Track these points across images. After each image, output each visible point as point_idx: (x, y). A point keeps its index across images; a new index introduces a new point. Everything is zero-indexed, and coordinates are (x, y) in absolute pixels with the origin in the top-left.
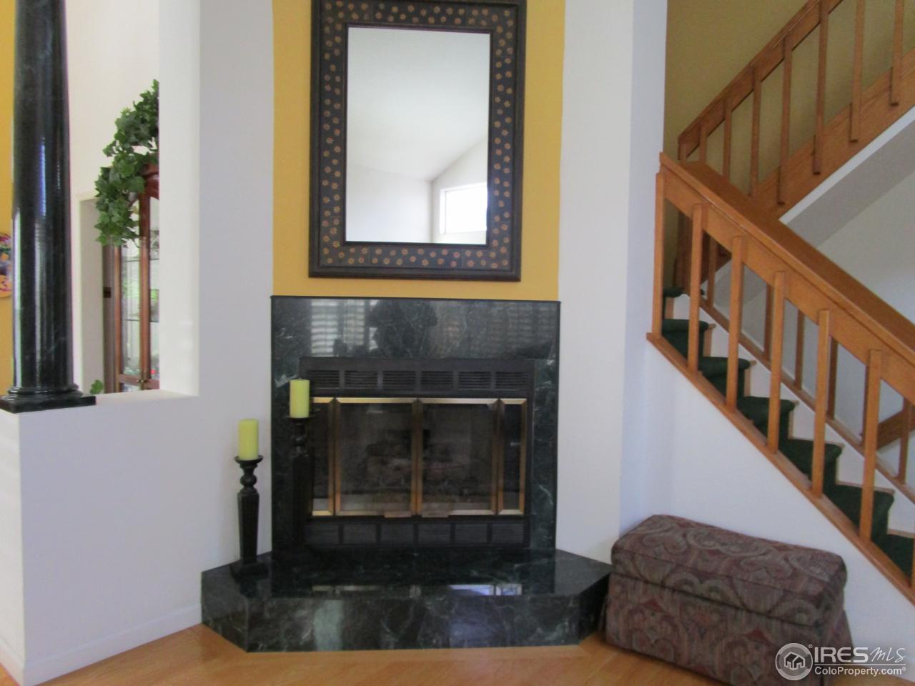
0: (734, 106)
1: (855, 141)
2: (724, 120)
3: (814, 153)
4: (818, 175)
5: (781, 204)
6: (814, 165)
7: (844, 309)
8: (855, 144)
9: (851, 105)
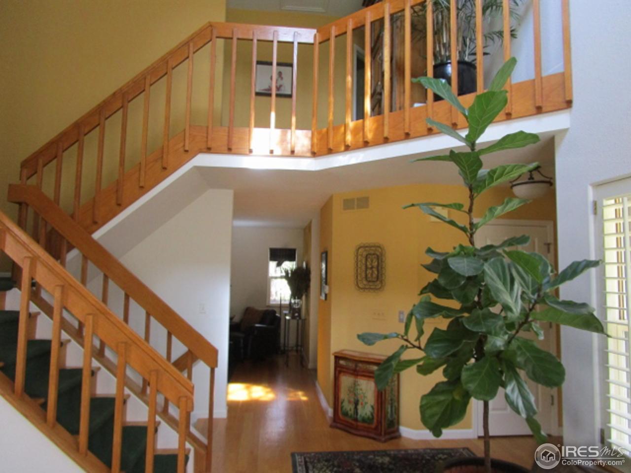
0: (65, 148)
1: (142, 187)
2: (56, 157)
3: (117, 191)
4: (121, 206)
5: (95, 223)
6: (117, 199)
7: (103, 314)
8: (143, 190)
9: (140, 163)
